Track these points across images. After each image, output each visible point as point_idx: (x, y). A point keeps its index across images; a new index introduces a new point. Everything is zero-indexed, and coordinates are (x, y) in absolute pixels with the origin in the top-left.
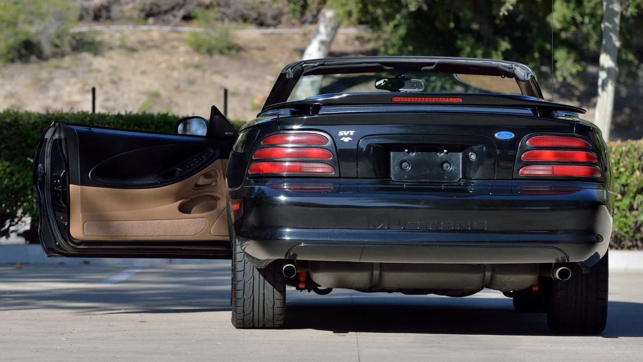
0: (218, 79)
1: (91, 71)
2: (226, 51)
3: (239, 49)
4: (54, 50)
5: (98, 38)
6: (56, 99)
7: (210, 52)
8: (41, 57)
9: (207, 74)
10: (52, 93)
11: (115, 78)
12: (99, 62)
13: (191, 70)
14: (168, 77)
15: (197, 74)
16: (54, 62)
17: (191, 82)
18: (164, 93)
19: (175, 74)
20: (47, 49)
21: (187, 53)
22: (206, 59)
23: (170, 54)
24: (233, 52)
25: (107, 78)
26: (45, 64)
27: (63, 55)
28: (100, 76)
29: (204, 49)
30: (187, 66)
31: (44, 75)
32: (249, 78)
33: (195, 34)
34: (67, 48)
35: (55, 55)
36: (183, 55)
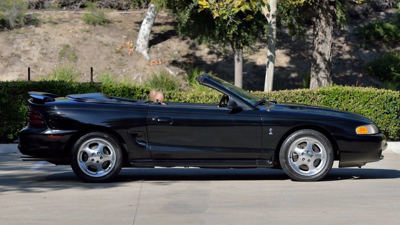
0: (98, 37)
1: (35, 35)
2: (103, 24)
3: (109, 22)
4: (16, 24)
5: (38, 18)
6: (17, 49)
7: (94, 24)
8: (9, 28)
9: (93, 35)
10: (15, 46)
11: (47, 38)
12: (38, 30)
13: (85, 33)
14: (73, 37)
15: (88, 35)
16: (15, 30)
17: (85, 39)
18: (71, 45)
19: (77, 35)
20: (12, 24)
21: (83, 24)
22: (93, 27)
23: (75, 25)
24: (106, 24)
25: (42, 38)
26: (11, 31)
27: (20, 27)
28: (39, 37)
29: (91, 23)
30: (83, 31)
31: (11, 37)
32: (114, 37)
33: (86, 15)
34: (22, 23)
35: (16, 27)
36: (81, 26)
